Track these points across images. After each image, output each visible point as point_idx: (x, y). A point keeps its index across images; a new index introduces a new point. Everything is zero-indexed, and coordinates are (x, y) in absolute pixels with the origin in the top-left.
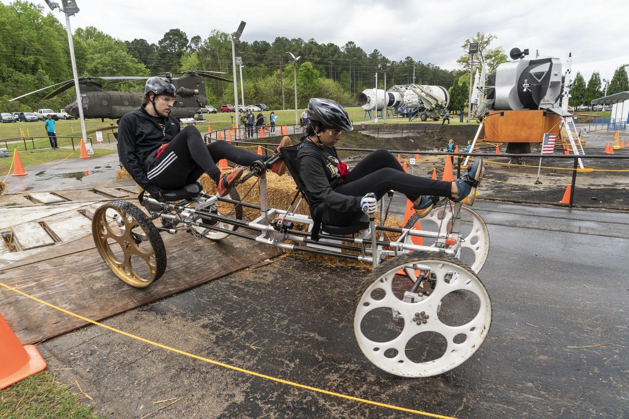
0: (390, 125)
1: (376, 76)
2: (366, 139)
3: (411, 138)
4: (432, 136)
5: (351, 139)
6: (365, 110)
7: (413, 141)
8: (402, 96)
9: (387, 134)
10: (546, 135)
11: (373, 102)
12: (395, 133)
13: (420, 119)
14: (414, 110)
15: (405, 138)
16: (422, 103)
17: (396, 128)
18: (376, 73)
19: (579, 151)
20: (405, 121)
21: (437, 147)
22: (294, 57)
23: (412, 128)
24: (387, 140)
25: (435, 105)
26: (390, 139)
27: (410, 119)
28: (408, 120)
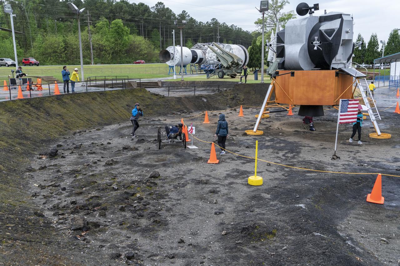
0: (187, 82)
1: (173, 33)
2: (155, 98)
3: (204, 97)
4: (225, 94)
5: (137, 99)
6: (169, 66)
7: (205, 100)
8: (205, 53)
10: (342, 101)
11: (177, 59)
12: (190, 91)
13: (217, 76)
14: (216, 67)
15: (198, 97)
16: (219, 60)
17: (193, 85)
18: (174, 30)
19: (375, 115)
20: (203, 77)
21: (230, 107)
22: (76, 8)
24: (177, 99)
25: (231, 63)
26: (181, 98)
27: (208, 76)
28: (206, 77)
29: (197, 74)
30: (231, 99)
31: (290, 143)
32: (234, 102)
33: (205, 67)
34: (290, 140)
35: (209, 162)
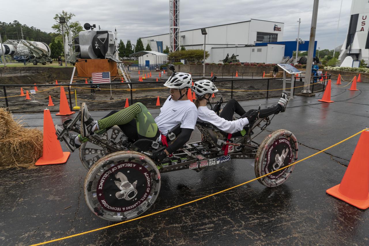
0: (10, 68)
3: (28, 76)
4: (43, 74)
7: (30, 79)
8: (16, 48)
9: (8, 74)
12: (15, 73)
13: (32, 63)
14: (26, 57)
15: (24, 77)
16: (32, 53)
17: (15, 69)
19: (128, 81)
20: (21, 65)
21: (48, 81)
23: (27, 70)
24: (9, 78)
25: (42, 54)
26: (11, 77)
27: (25, 64)
28: (23, 64)
29: (14, 62)
30: (47, 77)
31: (89, 96)
32: (50, 78)
33: (18, 58)
34: (89, 95)
35: (49, 105)
